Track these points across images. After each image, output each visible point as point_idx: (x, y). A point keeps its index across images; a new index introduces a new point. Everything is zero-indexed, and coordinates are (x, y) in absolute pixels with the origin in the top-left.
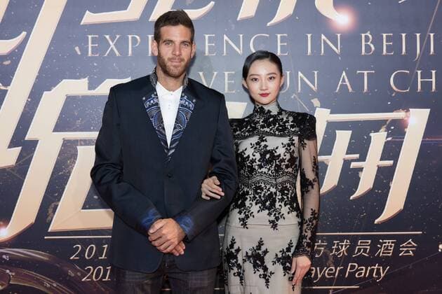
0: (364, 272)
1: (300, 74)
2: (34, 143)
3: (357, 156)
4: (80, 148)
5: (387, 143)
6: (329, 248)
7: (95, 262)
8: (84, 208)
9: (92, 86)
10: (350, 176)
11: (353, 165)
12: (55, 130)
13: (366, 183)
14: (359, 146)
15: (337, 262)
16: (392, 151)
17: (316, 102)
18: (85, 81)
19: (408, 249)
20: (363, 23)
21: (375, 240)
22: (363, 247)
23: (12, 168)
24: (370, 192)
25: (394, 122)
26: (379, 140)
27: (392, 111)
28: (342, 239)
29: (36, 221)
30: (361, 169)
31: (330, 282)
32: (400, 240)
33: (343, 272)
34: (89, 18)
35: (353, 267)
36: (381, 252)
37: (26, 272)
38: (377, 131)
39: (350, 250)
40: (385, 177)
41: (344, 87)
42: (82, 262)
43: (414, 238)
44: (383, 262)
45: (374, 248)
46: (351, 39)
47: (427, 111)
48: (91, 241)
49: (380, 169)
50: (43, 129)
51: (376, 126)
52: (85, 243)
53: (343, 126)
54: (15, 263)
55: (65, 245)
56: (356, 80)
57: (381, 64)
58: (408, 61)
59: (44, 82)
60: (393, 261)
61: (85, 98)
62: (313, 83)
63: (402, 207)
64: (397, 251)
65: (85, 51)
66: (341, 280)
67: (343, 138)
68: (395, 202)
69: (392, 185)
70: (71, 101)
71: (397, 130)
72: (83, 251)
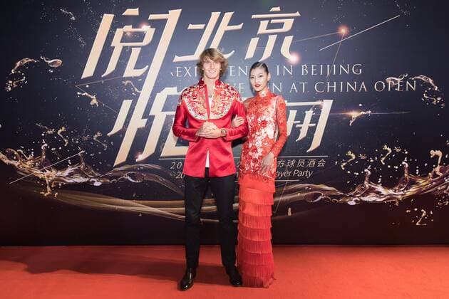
0: (301, 174)
1: (274, 84)
2: (153, 117)
3: (299, 122)
5: (313, 116)
6: (286, 163)
8: (176, 146)
9: (179, 90)
10: (296, 131)
11: (297, 126)
12: (163, 111)
13: (303, 134)
14: (300, 117)
15: (289, 170)
16: (315, 119)
18: (175, 88)
19: (322, 164)
20: (303, 60)
21: (307, 160)
22: (302, 163)
23: (144, 128)
24: (304, 138)
25: (316, 106)
26: (309, 114)
28: (292, 159)
29: (156, 150)
30: (301, 128)
31: (286, 178)
32: (318, 159)
33: (292, 174)
34: (177, 59)
35: (296, 172)
36: (309, 165)
37: (151, 174)
38: (308, 110)
39: (296, 164)
40: (312, 131)
41: (294, 90)
42: (176, 170)
43: (324, 158)
44: (310, 169)
45: (306, 163)
46: (297, 68)
47: (332, 101)
48: (179, 161)
49: (309, 127)
50: (157, 110)
51: (308, 108)
52: (177, 161)
53: (293, 108)
54: (146, 170)
55: (168, 163)
56: (299, 87)
57: (311, 80)
58: (323, 78)
59: (157, 88)
60: (315, 169)
61: (175, 96)
62: (279, 88)
63: (319, 145)
64: (316, 164)
65: (175, 74)
66: (291, 177)
67: (293, 113)
68: (316, 142)
69: (315, 134)
70: (169, 97)
71: (318, 110)
72: (176, 165)
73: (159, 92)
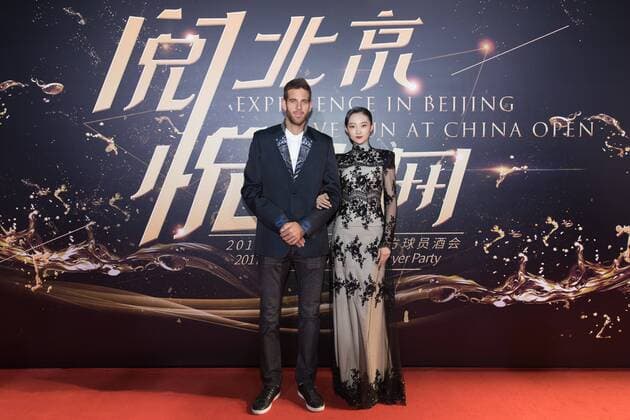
0: (425, 259)
1: (383, 125)
2: (202, 171)
3: (421, 181)
4: (232, 175)
5: (441, 172)
6: (401, 243)
7: (243, 252)
8: (235, 215)
9: (241, 132)
10: (416, 195)
11: (418, 187)
12: (216, 162)
13: (427, 199)
14: (423, 174)
15: (406, 252)
16: (445, 178)
17: (393, 144)
18: (236, 129)
19: (454, 244)
20: (426, 89)
21: (433, 239)
22: (424, 243)
23: (187, 188)
24: (430, 205)
25: (447, 157)
26: (436, 170)
27: (444, 150)
28: (410, 237)
29: (203, 223)
30: (424, 190)
31: (401, 266)
32: (450, 237)
33: (410, 259)
34: (238, 85)
35: (417, 256)
36: (436, 246)
37: (196, 258)
38: (435, 163)
39: (415, 245)
40: (439, 195)
41: (413, 134)
42: (234, 252)
43: (458, 236)
44: (438, 252)
45: (432, 243)
46: (418, 101)
47: (469, 150)
48: (240, 238)
49: (436, 190)
50: (207, 161)
51: (434, 160)
52: (237, 239)
53: (412, 160)
54: (188, 252)
55: (223, 240)
56: (421, 129)
57: (438, 119)
58: (456, 116)
60: (445, 252)
61: (236, 140)
62: (391, 130)
63: (450, 216)
64: (447, 245)
65: (235, 107)
66: (408, 265)
67: (412, 168)
68: (446, 212)
69: (445, 201)
70: (226, 142)
71: (449, 163)
72: (235, 245)
73: (211, 134)
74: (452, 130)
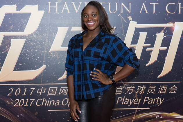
0: (152, 101)
1: (122, 4)
3: (150, 45)
4: (12, 40)
5: (164, 39)
6: (136, 89)
7: (20, 97)
8: (14, 70)
9: (18, 9)
10: (146, 54)
11: (148, 49)
13: (154, 58)
14: (151, 40)
15: (139, 96)
16: (166, 42)
17: (130, 18)
18: (15, 6)
19: (173, 90)
21: (158, 86)
22: (152, 89)
24: (156, 63)
25: (168, 28)
26: (160, 37)
27: (166, 23)
28: (142, 85)
30: (151, 51)
31: (136, 106)
32: (170, 85)
33: (142, 101)
35: (147, 99)
36: (160, 92)
38: (159, 32)
39: (146, 91)
40: (163, 55)
41: (144, 11)
42: (14, 97)
43: (176, 85)
44: (161, 96)
45: (157, 89)
48: (18, 87)
49: (161, 51)
51: (159, 30)
52: (15, 88)
56: (150, 8)
60: (166, 96)
61: (15, 15)
62: (129, 9)
63: (171, 70)
64: (168, 91)
66: (141, 105)
67: (143, 36)
68: (168, 67)
69: (166, 59)
70: (7, 16)
71: (169, 32)
72: (14, 92)
74: (171, 8)
